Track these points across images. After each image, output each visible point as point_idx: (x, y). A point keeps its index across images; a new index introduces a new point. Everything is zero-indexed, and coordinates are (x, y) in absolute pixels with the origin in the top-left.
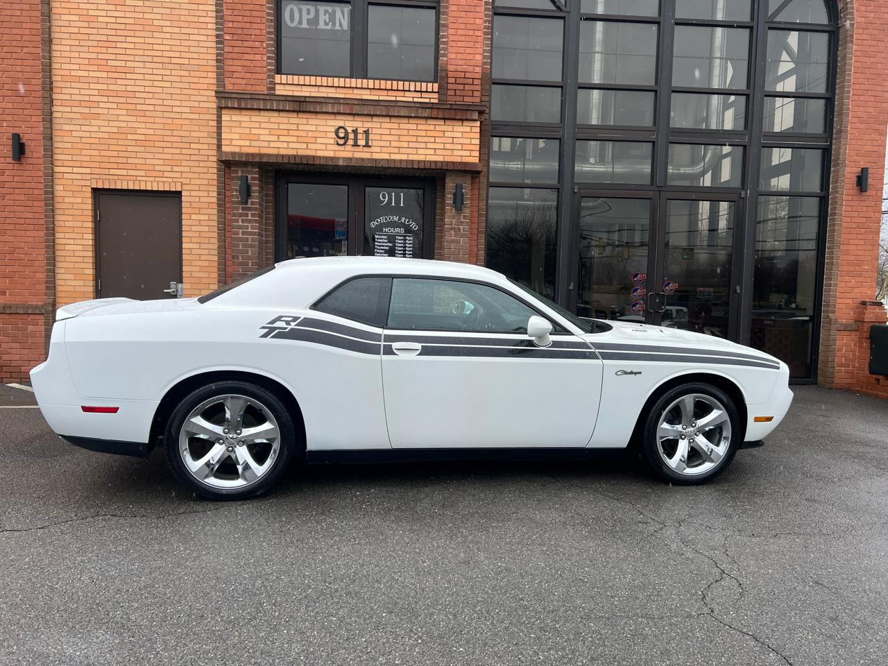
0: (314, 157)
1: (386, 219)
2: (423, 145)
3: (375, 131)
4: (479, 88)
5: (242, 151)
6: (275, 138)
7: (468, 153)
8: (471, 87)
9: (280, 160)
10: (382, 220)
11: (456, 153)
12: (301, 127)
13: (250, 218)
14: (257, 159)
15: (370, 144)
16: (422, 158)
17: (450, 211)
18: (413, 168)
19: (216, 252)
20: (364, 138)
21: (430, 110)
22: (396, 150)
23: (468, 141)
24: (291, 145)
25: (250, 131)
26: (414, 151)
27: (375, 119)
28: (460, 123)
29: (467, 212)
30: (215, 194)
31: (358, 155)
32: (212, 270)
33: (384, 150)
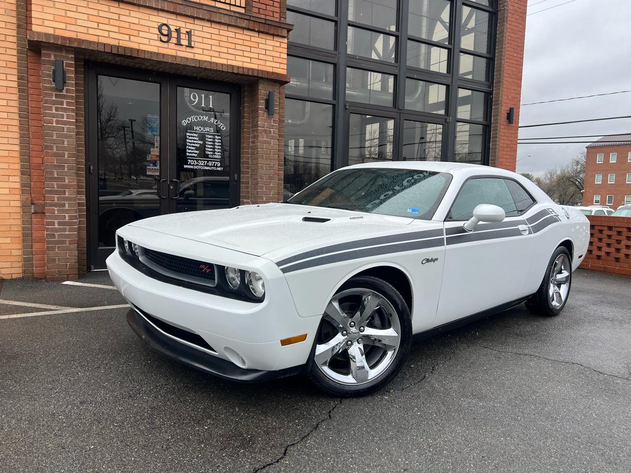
0: (138, 50)
1: (196, 118)
2: (240, 53)
3: (197, 33)
4: (278, 10)
5: (56, 34)
6: (95, 25)
7: (278, 65)
8: (272, 9)
9: (101, 49)
10: (193, 118)
11: (268, 64)
12: (122, 18)
13: (65, 106)
14: (75, 45)
15: (193, 45)
16: (240, 64)
17: (262, 115)
18: (233, 72)
19: (17, 142)
20: (187, 38)
21: (248, 21)
22: (217, 54)
23: (278, 55)
24: (112, 35)
25: (66, 13)
26: (232, 57)
27: (197, 22)
28: (271, 37)
29: (276, 117)
30: (15, 78)
31: (180, 54)
32: (12, 160)
33: (206, 52)
